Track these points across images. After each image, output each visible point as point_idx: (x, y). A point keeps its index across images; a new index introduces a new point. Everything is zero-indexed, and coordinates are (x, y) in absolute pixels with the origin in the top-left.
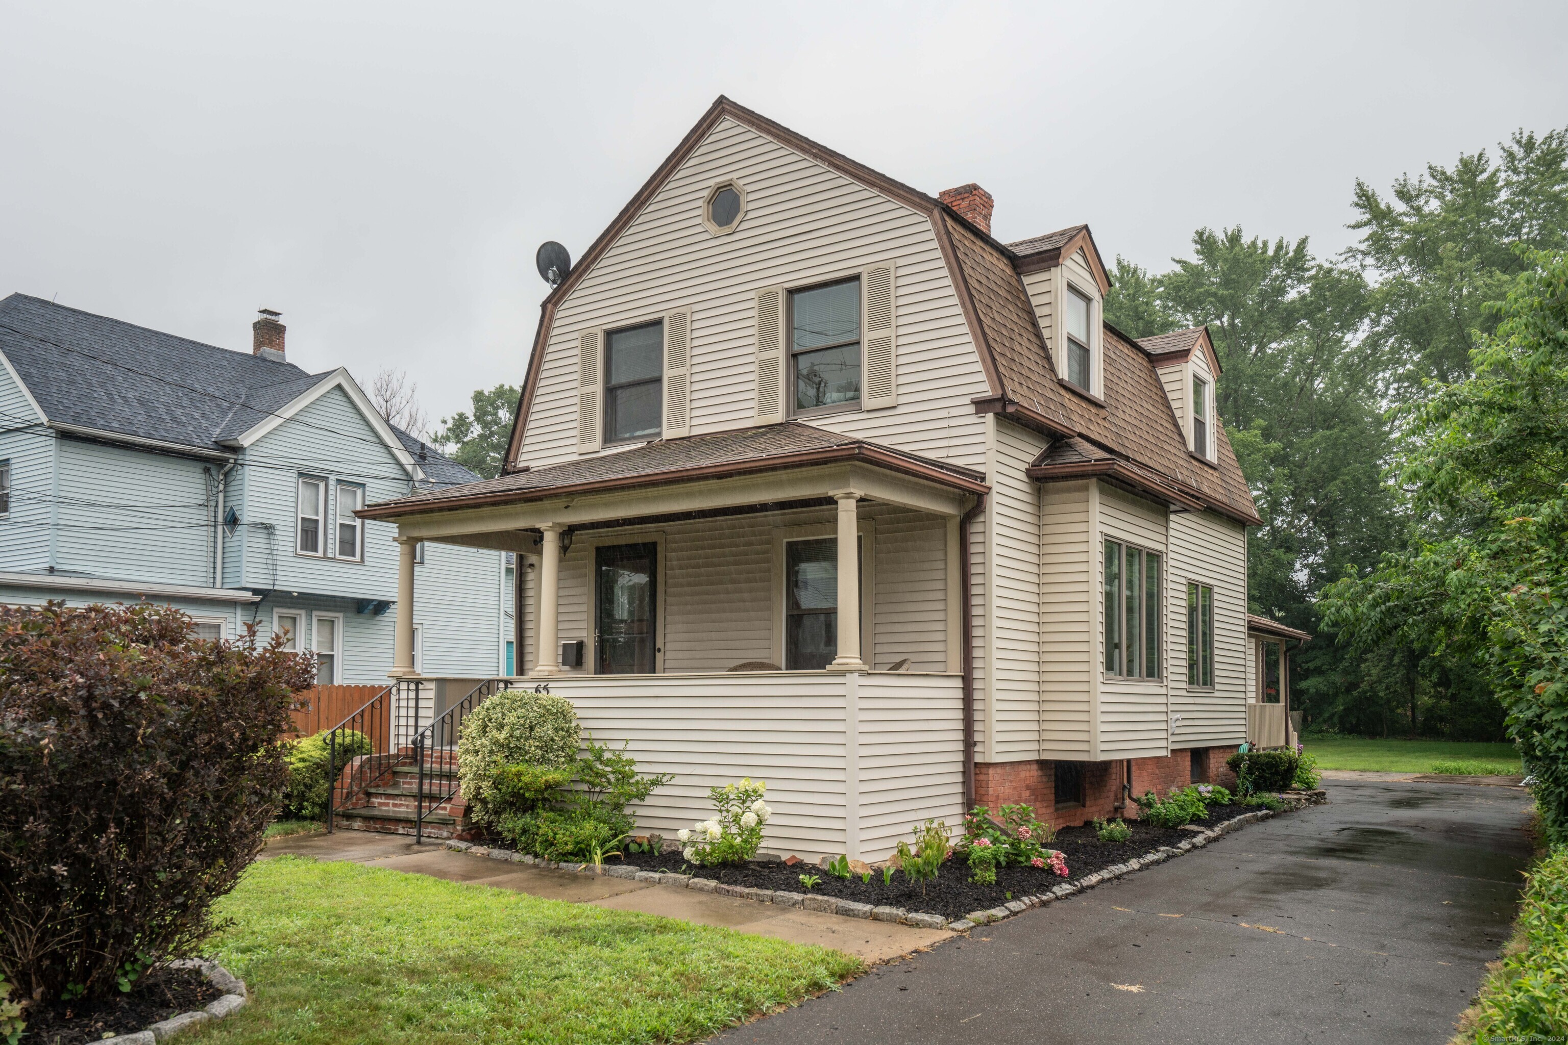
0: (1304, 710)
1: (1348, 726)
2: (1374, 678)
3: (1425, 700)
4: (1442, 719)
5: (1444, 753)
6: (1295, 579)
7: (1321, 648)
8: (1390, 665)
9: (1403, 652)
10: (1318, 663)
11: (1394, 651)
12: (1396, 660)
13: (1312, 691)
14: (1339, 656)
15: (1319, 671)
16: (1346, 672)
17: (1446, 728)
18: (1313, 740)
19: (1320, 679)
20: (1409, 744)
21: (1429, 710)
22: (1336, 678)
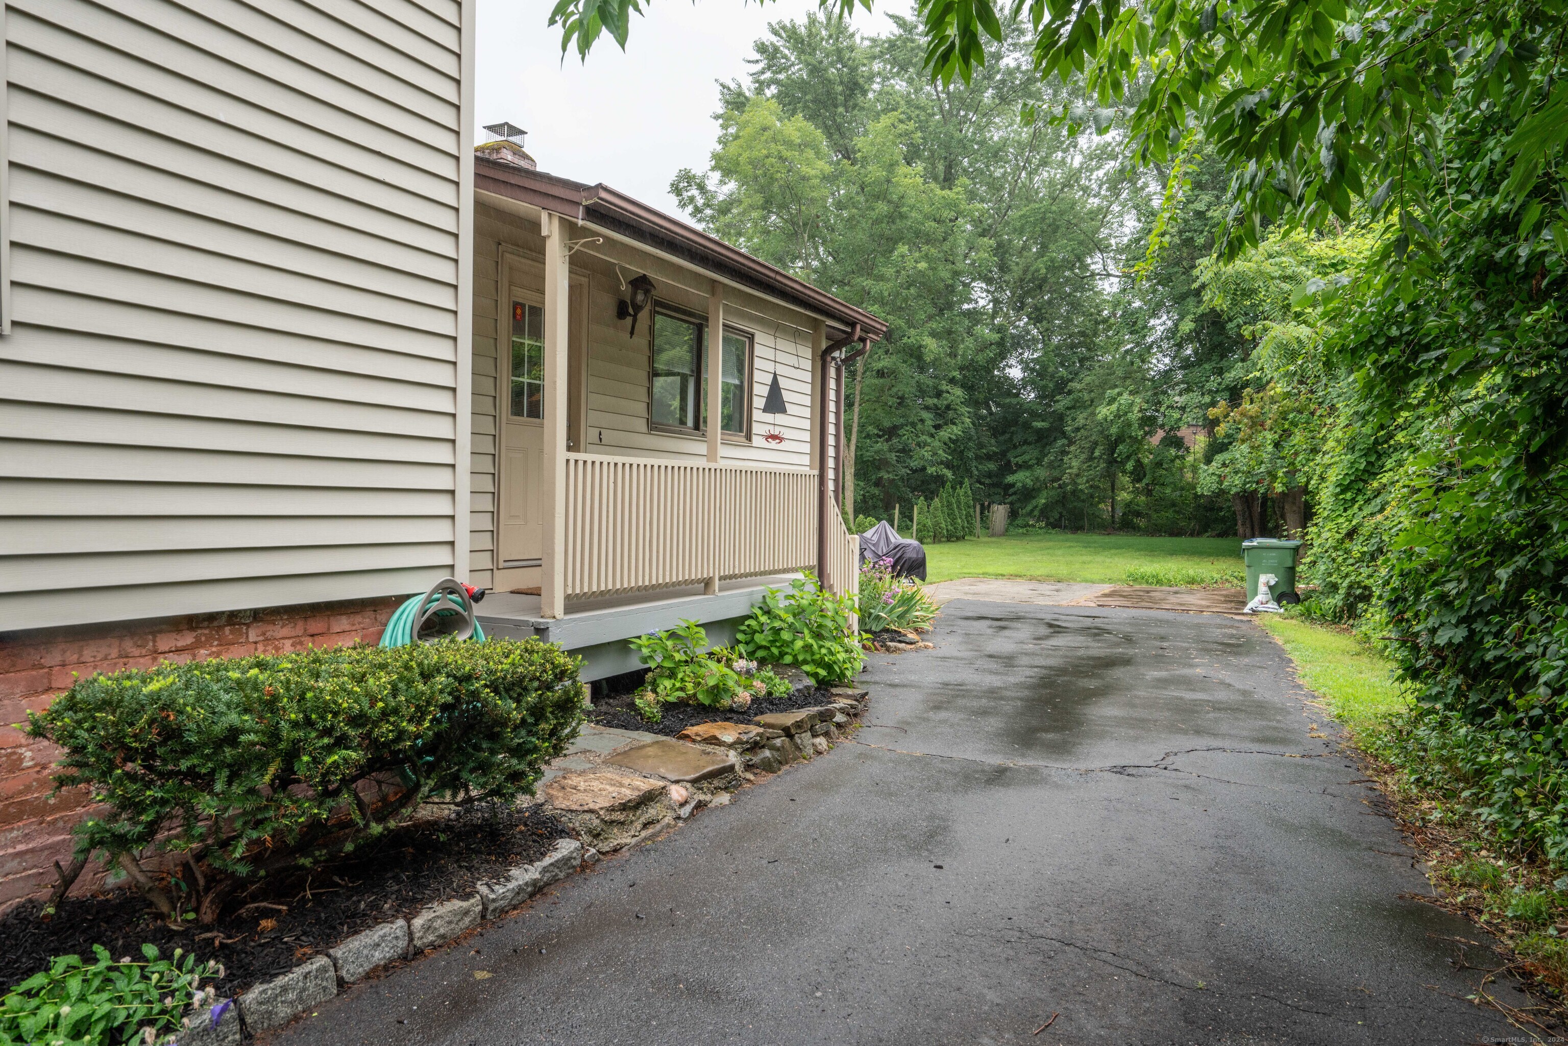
0: (1011, 503)
1: (1052, 520)
2: (1075, 471)
3: (1124, 496)
4: (1138, 514)
5: (1139, 550)
6: (1011, 376)
7: (1030, 444)
8: (1091, 458)
9: (1103, 444)
10: (1026, 457)
11: (1096, 444)
12: (1097, 453)
13: (1019, 485)
14: (1046, 451)
15: (1025, 466)
16: (1051, 465)
17: (1142, 523)
18: (1018, 535)
19: (1028, 474)
20: (1107, 539)
21: (1128, 505)
22: (1042, 473)
